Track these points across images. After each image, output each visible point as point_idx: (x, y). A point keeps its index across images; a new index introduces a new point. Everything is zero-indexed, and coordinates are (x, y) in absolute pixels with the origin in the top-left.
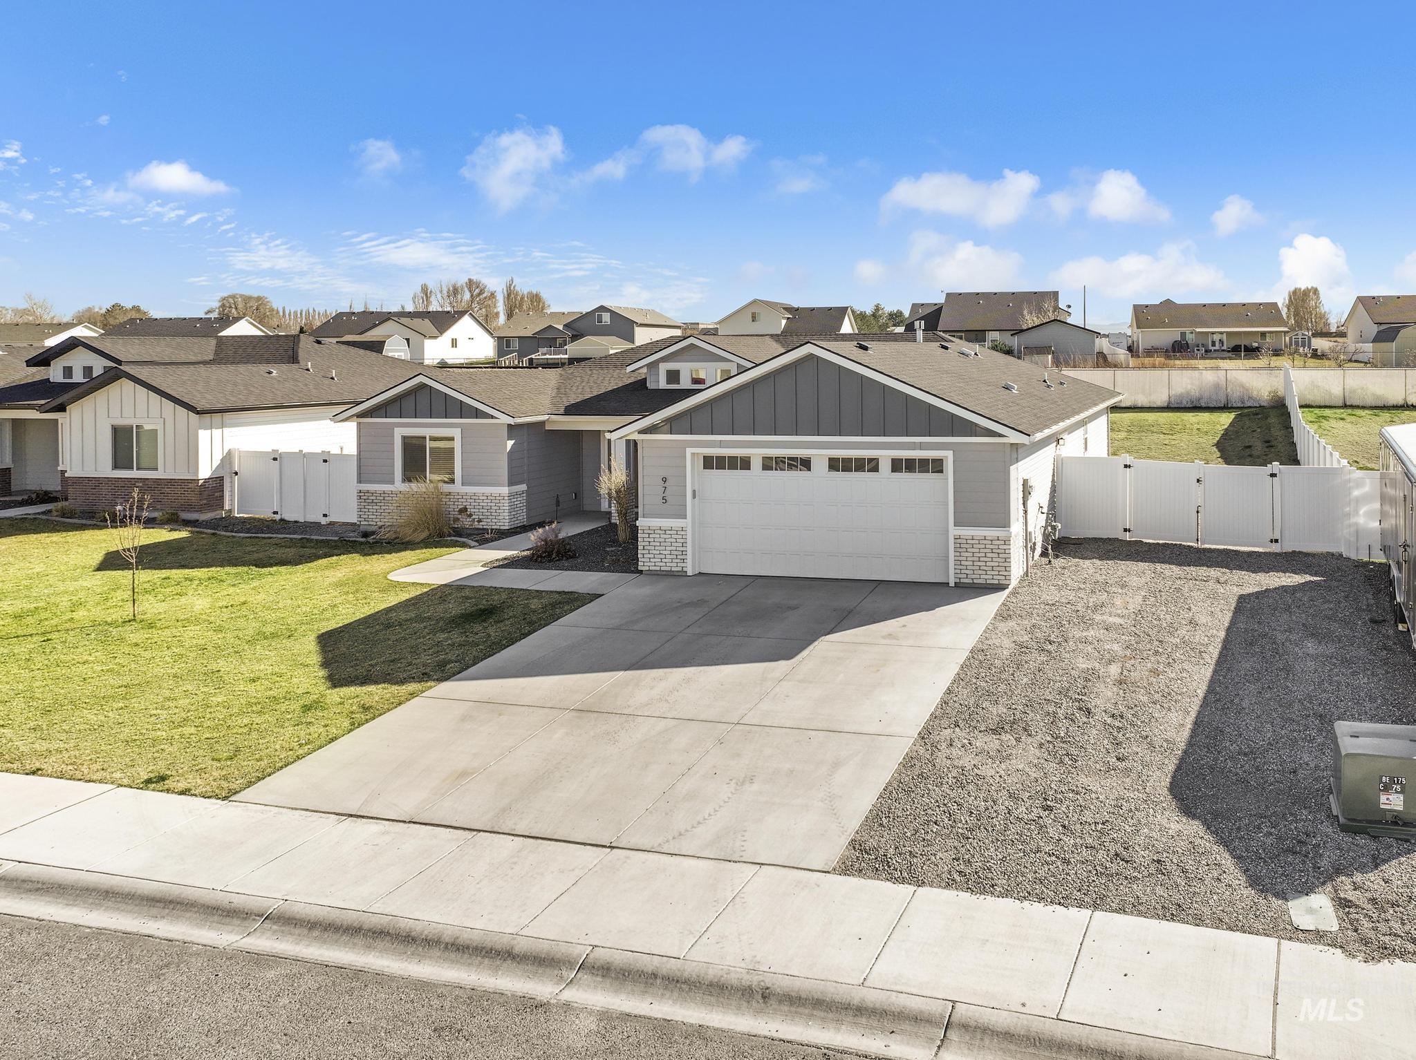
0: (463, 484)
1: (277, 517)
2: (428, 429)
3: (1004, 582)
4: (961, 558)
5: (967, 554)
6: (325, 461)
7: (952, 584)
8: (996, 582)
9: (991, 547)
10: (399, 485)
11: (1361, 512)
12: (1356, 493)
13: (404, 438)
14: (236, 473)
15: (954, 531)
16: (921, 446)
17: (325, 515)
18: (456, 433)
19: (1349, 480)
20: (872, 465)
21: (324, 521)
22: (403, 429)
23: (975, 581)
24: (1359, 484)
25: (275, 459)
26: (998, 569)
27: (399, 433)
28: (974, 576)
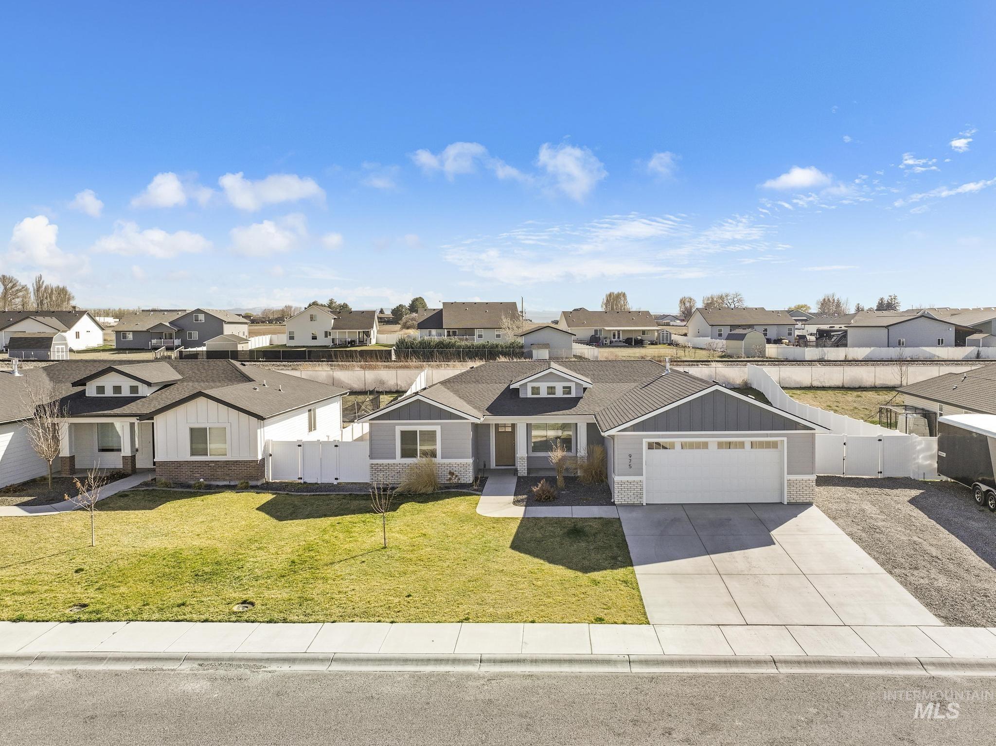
0: (442, 458)
1: (302, 481)
2: (419, 426)
3: (812, 501)
4: (790, 490)
5: (793, 488)
6: (336, 446)
7: (786, 503)
8: (808, 501)
9: (806, 484)
10: (399, 460)
11: (920, 457)
12: (918, 448)
13: (403, 433)
14: (271, 455)
15: (787, 477)
16: (767, 435)
17: (336, 479)
18: (438, 429)
19: (915, 442)
20: (742, 445)
21: (335, 482)
22: (401, 426)
23: (797, 501)
24: (920, 443)
25: (299, 446)
26: (809, 494)
27: (398, 429)
28: (796, 499)
